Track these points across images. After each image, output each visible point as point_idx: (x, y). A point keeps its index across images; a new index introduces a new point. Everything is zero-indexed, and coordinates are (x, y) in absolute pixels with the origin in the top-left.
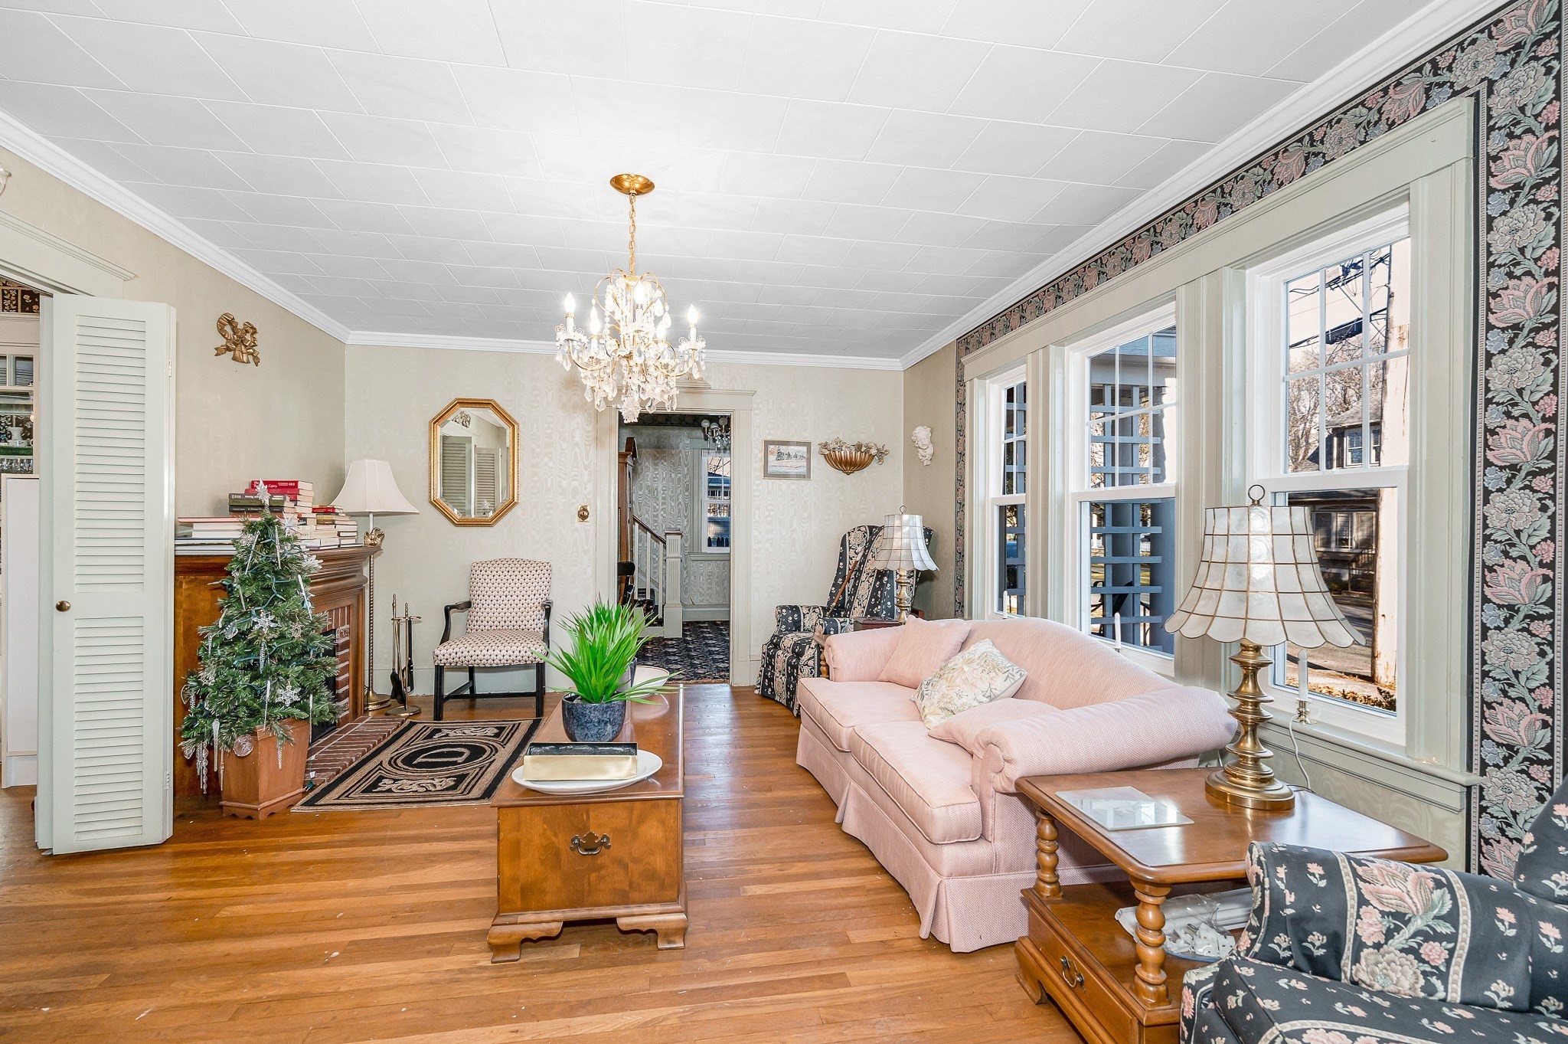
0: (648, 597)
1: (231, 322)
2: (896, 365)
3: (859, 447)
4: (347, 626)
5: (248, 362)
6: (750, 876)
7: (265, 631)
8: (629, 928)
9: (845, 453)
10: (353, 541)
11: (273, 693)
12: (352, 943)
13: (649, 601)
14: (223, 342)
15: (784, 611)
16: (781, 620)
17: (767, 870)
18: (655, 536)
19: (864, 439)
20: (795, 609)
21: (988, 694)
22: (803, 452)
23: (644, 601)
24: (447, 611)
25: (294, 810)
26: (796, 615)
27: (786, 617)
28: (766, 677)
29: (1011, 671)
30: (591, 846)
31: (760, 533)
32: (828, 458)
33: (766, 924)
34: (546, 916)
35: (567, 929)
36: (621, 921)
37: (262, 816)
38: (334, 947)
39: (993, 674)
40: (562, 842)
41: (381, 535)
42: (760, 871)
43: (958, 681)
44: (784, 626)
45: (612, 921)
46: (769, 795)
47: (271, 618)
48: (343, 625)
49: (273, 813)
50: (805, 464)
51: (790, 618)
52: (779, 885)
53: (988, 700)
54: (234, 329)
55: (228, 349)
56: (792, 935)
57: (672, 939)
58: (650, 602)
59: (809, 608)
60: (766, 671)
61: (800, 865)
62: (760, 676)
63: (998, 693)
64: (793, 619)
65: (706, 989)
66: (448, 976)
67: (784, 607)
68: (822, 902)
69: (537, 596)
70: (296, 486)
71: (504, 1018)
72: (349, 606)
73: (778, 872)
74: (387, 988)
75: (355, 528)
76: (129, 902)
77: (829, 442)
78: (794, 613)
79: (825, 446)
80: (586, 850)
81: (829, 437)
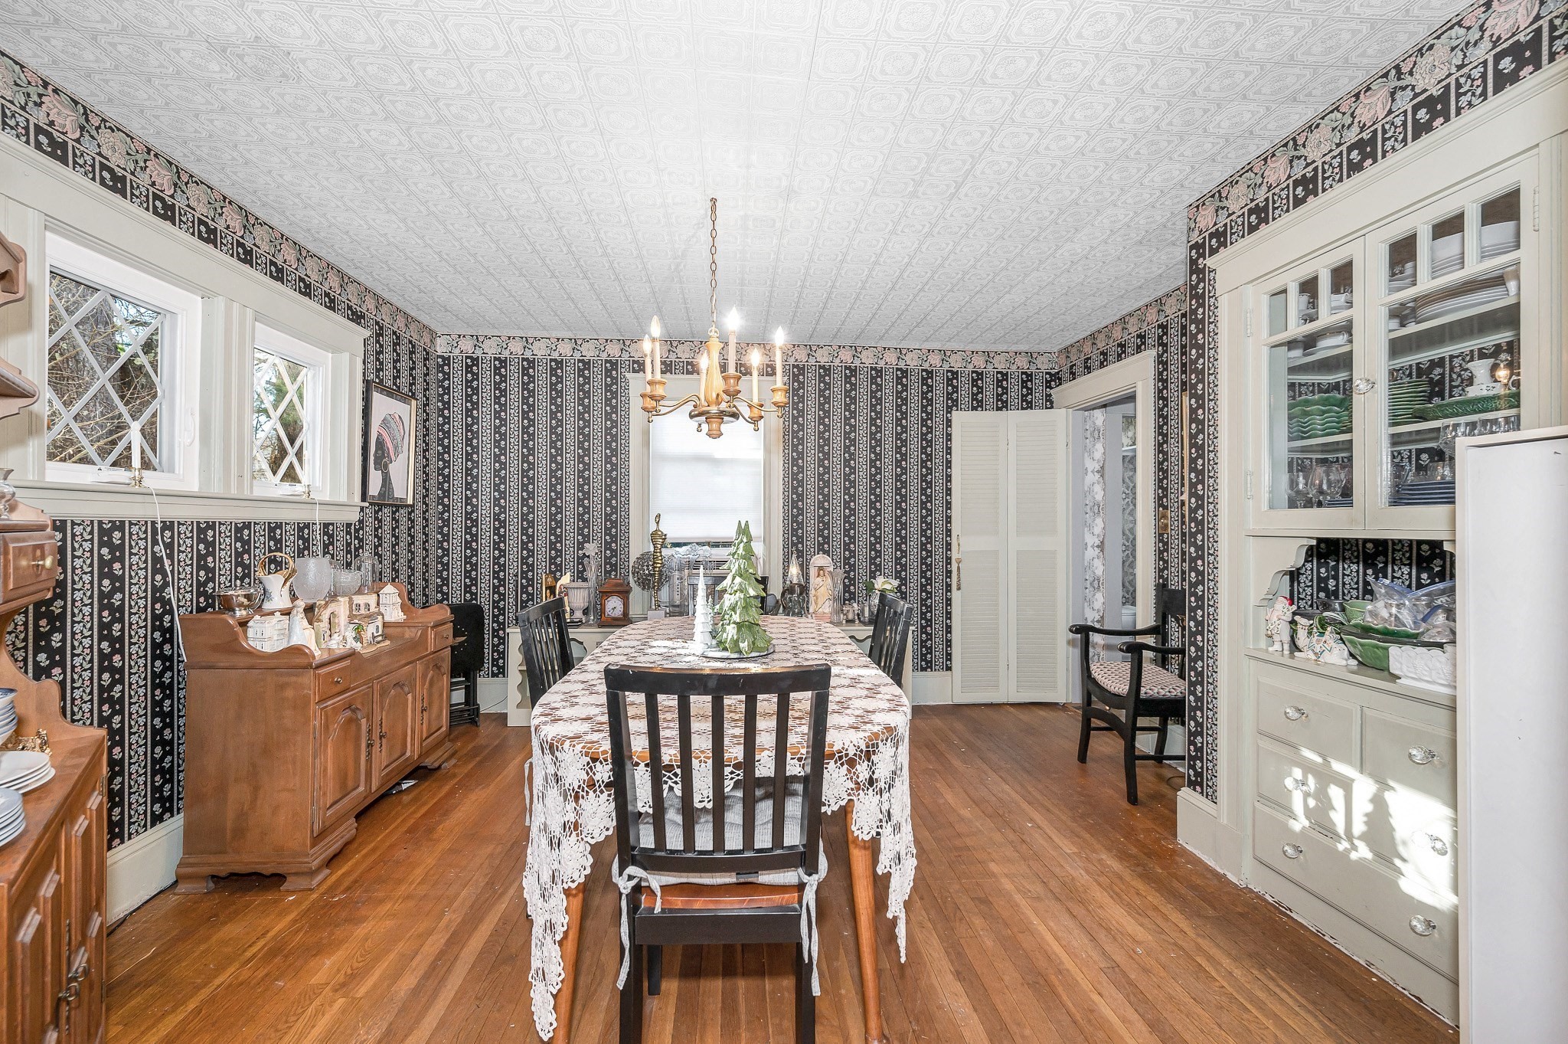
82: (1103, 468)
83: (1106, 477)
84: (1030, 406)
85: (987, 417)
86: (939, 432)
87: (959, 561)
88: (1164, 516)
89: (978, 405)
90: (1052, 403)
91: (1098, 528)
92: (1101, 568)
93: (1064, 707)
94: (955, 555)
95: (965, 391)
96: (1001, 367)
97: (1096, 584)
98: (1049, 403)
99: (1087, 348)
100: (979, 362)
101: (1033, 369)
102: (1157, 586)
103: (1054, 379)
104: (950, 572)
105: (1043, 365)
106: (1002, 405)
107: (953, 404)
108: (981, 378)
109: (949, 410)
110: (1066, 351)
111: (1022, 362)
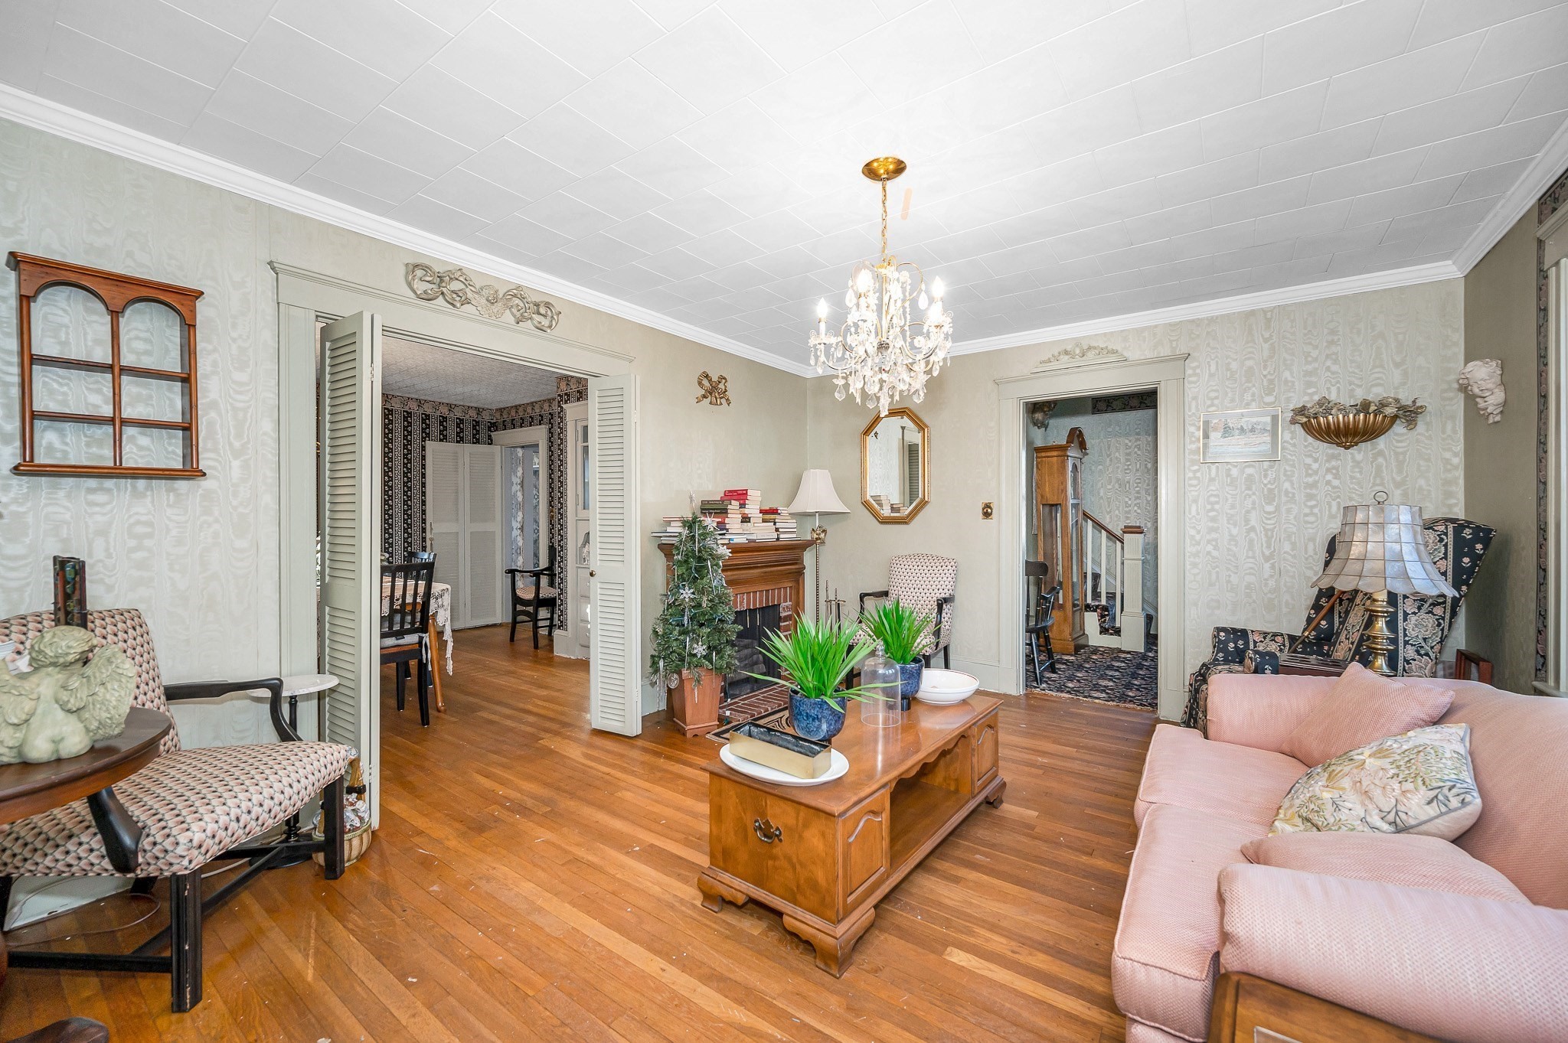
0: (1104, 602)
1: (707, 376)
2: (1450, 270)
3: (1365, 407)
4: (789, 603)
5: (721, 404)
6: (972, 940)
7: (687, 600)
8: (791, 930)
9: (1336, 418)
10: (795, 536)
11: (691, 646)
12: (652, 846)
13: (1104, 606)
14: (703, 392)
15: (1222, 634)
16: (1219, 646)
17: (998, 943)
18: (1111, 535)
19: (1375, 394)
20: (1243, 634)
21: (1391, 817)
22: (1265, 423)
23: (1097, 606)
24: (862, 597)
25: (708, 736)
26: (1240, 642)
27: (1226, 643)
28: (1191, 715)
29: (1445, 791)
30: (770, 834)
31: (1198, 532)
32: (1308, 428)
33: (938, 1003)
34: (737, 883)
35: (750, 905)
36: (786, 918)
37: (689, 735)
38: (639, 842)
39: (1409, 786)
40: (749, 820)
41: (824, 531)
42: (987, 940)
43: (1346, 783)
44: (1221, 655)
45: (779, 914)
46: (1084, 859)
47: (692, 591)
48: (785, 601)
49: (696, 735)
50: (1268, 439)
51: (1232, 645)
52: (992, 966)
53: (1392, 829)
54: (710, 381)
55: (704, 397)
56: (953, 1032)
57: (829, 962)
58: (1105, 608)
59: (1265, 634)
60: (1192, 709)
61: (1041, 956)
62: (1186, 713)
63: (1413, 822)
64: (1236, 647)
65: (819, 1031)
66: (671, 900)
67: (1224, 629)
68: (1025, 1014)
69: (941, 590)
70: (747, 493)
71: (667, 954)
72: (790, 587)
73: (1010, 954)
74: (636, 889)
75: (795, 525)
76: (596, 769)
77: (1309, 406)
78: (1240, 638)
79: (1301, 411)
80: (765, 836)
81: (1308, 398)
82: (522, 482)
83: (525, 487)
84: (478, 442)
85: (449, 447)
86: (415, 455)
87: (431, 539)
88: (552, 511)
89: (444, 438)
90: (492, 441)
91: (519, 519)
92: (521, 542)
93: (501, 625)
94: (428, 536)
95: (435, 429)
96: (459, 415)
97: (519, 551)
98: (490, 441)
99: (513, 413)
100: (445, 411)
101: (480, 419)
102: (549, 546)
103: (493, 426)
104: (425, 547)
105: (486, 417)
106: (460, 440)
107: (426, 436)
108: (446, 421)
109: (424, 439)
110: (501, 410)
111: (473, 413)
